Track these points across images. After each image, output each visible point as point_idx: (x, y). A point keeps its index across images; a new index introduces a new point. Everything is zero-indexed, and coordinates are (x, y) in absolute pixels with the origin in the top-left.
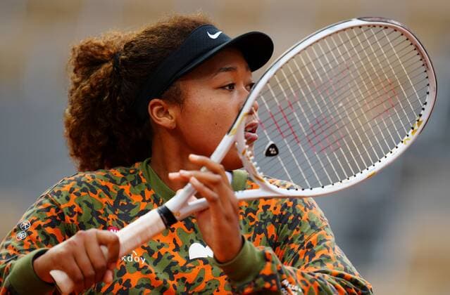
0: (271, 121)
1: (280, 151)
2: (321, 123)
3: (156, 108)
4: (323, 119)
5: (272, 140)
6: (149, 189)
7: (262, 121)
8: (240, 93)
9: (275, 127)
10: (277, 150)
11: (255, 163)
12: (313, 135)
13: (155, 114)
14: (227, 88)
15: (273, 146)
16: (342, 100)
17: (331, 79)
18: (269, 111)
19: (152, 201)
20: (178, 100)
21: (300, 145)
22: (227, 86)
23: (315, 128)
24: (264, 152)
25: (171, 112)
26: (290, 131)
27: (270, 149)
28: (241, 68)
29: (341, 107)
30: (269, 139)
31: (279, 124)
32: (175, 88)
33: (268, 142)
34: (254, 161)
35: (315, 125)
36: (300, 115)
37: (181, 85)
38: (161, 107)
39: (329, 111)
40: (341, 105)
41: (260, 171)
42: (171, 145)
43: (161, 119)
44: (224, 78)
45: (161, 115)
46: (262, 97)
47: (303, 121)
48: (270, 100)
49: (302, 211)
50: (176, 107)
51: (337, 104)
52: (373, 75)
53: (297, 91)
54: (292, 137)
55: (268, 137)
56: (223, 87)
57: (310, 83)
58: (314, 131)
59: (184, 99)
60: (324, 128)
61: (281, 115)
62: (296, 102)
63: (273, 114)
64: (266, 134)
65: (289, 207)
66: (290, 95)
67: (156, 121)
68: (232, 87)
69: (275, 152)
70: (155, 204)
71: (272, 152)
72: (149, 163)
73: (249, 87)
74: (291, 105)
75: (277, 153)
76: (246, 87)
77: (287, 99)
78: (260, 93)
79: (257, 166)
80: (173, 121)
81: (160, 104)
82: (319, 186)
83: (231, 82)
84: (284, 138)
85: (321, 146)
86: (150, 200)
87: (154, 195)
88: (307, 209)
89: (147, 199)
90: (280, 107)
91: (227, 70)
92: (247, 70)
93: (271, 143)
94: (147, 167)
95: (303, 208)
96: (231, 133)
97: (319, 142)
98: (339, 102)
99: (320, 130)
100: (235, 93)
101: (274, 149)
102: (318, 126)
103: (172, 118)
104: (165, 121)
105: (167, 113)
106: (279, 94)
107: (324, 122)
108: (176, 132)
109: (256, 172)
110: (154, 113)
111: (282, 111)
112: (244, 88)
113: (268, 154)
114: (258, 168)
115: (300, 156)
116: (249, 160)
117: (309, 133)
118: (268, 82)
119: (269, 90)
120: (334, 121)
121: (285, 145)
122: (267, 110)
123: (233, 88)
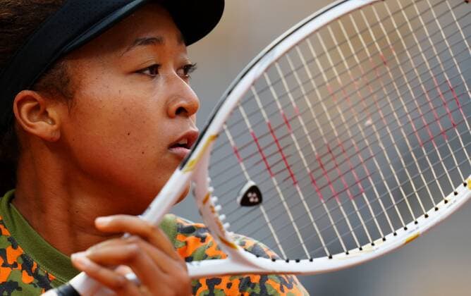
0: (254, 148)
1: (265, 198)
2: (335, 153)
3: (27, 106)
4: (338, 146)
5: (252, 178)
6: (14, 247)
7: (237, 148)
8: (169, 80)
9: (259, 157)
10: (259, 196)
11: (222, 217)
12: (321, 171)
13: (24, 116)
14: (147, 72)
15: (254, 189)
16: (371, 114)
17: (357, 80)
18: (251, 130)
19: (20, 267)
20: (64, 93)
21: (298, 189)
22: (145, 69)
23: (324, 161)
24: (239, 199)
25: (52, 112)
26: (283, 165)
27: (250, 195)
28: (170, 39)
29: (370, 126)
30: (248, 177)
31: (266, 153)
32: (60, 71)
33: (246, 182)
34: (221, 213)
35: (325, 155)
36: (302, 139)
37: (69, 66)
38: (35, 103)
39: (349, 132)
40: (369, 122)
41: (229, 230)
42: (50, 168)
43: (37, 124)
44: (142, 55)
45: (35, 118)
46: (241, 109)
47: (306, 147)
48: (254, 113)
49: (277, 292)
50: (60, 104)
51: (362, 122)
52: (424, 74)
53: (299, 98)
54: (287, 174)
55: (246, 173)
56: (140, 72)
57: (321, 85)
58: (322, 166)
59: (74, 92)
60: (339, 160)
61: (270, 139)
62: (296, 117)
63: (257, 136)
64: (244, 168)
65: (254, 284)
66: (287, 105)
67: (28, 128)
68: (154, 70)
69: (257, 200)
70: (24, 271)
71: (252, 200)
72: (11, 199)
73: (182, 71)
74: (287, 122)
75: (260, 201)
76: (177, 72)
77: (282, 112)
78: (239, 101)
79: (225, 221)
80: (55, 127)
81: (32, 99)
82: (324, 255)
83: (153, 63)
84: (272, 175)
85: (333, 189)
86: (15, 265)
87: (22, 256)
88: (285, 287)
89: (10, 262)
90: (269, 125)
91: (147, 42)
92: (180, 42)
93: (251, 183)
94: (9, 207)
95: (277, 286)
96: (186, 167)
97: (330, 183)
98: (366, 119)
99: (332, 164)
100: (161, 82)
101: (255, 195)
102: (330, 157)
103: (53, 122)
104: (42, 127)
105: (46, 113)
106: (269, 104)
107: (339, 150)
108: (59, 145)
109: (223, 233)
110: (23, 114)
111: (272, 132)
112: (175, 73)
113: (245, 202)
114: (226, 225)
115: (296, 205)
116: (213, 212)
117: (313, 168)
118: (253, 84)
119: (253, 97)
120: (356, 148)
121: (274, 187)
122: (248, 130)
123: (157, 73)
